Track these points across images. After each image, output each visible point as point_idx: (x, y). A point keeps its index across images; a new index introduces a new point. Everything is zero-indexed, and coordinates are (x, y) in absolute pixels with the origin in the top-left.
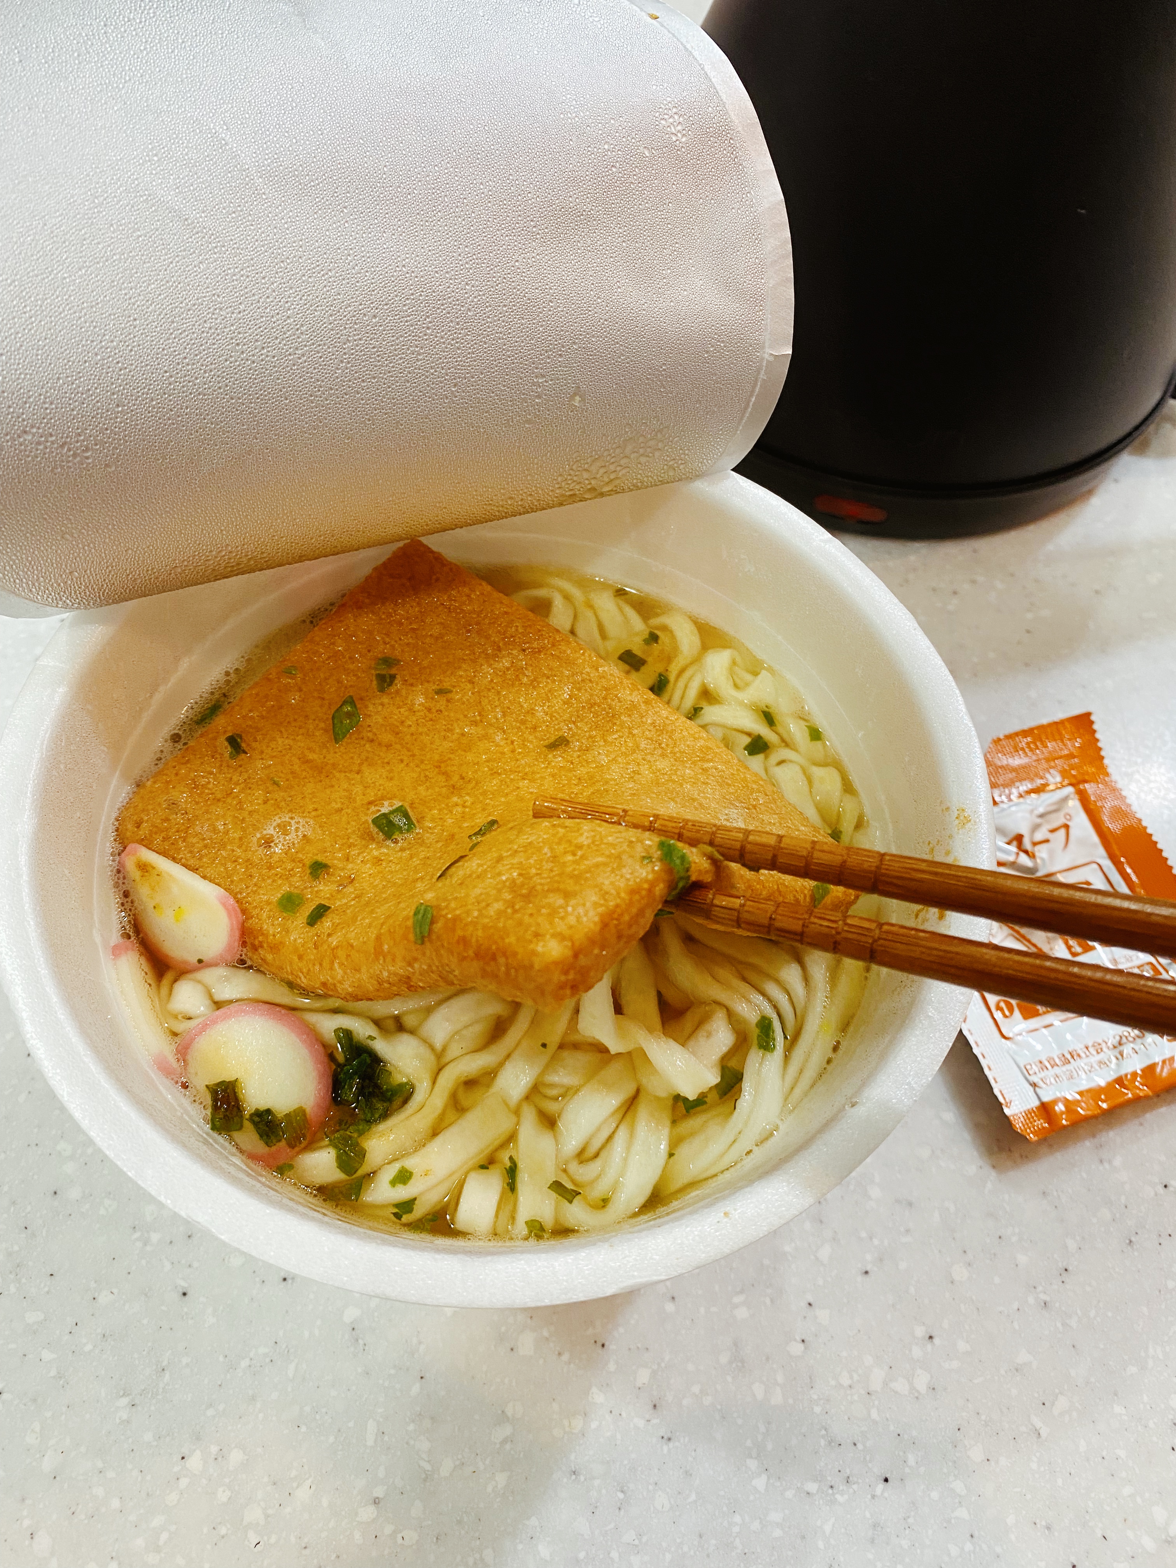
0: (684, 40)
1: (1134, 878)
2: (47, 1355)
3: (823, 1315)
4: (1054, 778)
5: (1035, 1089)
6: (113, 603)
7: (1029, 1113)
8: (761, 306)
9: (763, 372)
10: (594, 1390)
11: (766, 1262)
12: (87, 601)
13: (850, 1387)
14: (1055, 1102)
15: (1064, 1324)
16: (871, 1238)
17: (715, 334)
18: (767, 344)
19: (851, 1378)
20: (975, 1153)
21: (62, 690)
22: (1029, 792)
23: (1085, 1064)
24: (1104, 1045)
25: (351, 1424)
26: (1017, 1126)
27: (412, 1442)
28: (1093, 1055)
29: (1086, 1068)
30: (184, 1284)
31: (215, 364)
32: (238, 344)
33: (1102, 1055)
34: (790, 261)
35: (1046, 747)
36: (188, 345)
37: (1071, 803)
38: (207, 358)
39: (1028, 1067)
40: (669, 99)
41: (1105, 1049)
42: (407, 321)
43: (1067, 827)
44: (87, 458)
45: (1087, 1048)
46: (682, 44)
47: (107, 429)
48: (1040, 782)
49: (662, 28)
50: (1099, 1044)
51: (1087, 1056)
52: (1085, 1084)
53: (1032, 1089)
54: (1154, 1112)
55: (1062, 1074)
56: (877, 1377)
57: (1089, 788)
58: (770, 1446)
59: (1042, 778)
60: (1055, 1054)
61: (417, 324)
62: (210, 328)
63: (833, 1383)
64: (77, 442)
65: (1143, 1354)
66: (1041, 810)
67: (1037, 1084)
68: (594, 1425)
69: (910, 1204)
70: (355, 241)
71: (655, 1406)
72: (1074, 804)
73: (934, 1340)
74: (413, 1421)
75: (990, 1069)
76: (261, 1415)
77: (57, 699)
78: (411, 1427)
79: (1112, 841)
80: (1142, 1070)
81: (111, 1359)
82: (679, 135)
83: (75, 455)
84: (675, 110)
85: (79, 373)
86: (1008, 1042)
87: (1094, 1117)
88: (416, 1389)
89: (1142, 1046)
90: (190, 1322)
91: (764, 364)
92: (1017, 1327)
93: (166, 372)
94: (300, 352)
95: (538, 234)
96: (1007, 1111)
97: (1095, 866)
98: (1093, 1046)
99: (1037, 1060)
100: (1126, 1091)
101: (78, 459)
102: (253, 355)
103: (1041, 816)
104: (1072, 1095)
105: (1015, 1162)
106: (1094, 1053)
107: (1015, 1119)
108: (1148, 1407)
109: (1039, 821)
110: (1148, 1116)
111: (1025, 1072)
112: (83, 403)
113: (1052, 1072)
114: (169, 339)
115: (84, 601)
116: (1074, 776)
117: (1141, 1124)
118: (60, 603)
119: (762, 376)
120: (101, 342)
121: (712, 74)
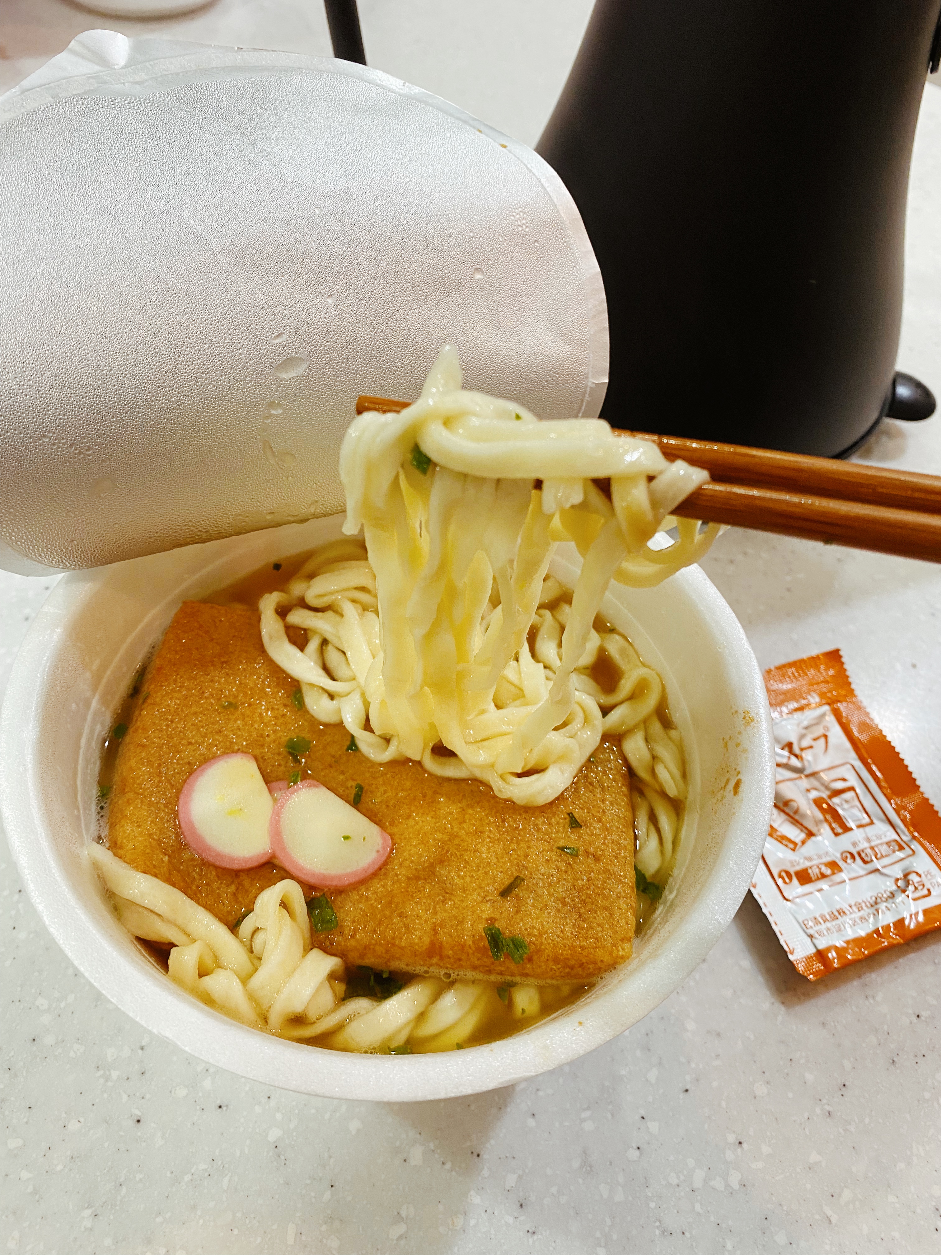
0: (526, 162)
1: (879, 774)
2: (25, 1175)
3: (653, 1126)
4: (814, 699)
5: (812, 940)
6: (101, 565)
7: (809, 958)
8: (585, 347)
9: (587, 396)
10: (472, 1193)
11: (607, 1084)
12: (81, 563)
13: (678, 1185)
14: (828, 949)
15: (846, 1130)
16: (689, 1062)
17: (552, 368)
18: (590, 376)
19: (678, 1177)
20: (768, 993)
21: (59, 630)
22: (796, 710)
23: (850, 919)
24: (863, 905)
25: (275, 1227)
26: (800, 969)
27: (325, 1241)
28: (855, 912)
29: (850, 922)
30: (138, 1113)
31: (186, 387)
32: (203, 373)
33: (862, 913)
34: (606, 315)
35: (807, 675)
36: (166, 373)
37: (827, 718)
38: (180, 382)
39: (806, 922)
40: (516, 202)
41: (864, 907)
42: (327, 358)
43: (826, 737)
44: (89, 455)
45: (851, 907)
46: (524, 164)
47: (104, 434)
48: (804, 702)
49: (510, 154)
50: (860, 904)
51: (851, 913)
52: (851, 933)
53: (809, 939)
54: (906, 958)
55: (832, 928)
56: (699, 1176)
57: (841, 706)
58: (615, 1237)
59: (804, 699)
60: (826, 912)
61: (335, 360)
62: (183, 361)
63: (664, 1183)
64: (82, 443)
65: (908, 1153)
66: (805, 723)
67: (814, 936)
68: (473, 1222)
69: (718, 1035)
70: (289, 300)
71: (521, 1205)
72: (830, 719)
73: (743, 1145)
74: (325, 1223)
75: (776, 924)
76: (201, 1221)
77: (55, 637)
78: (324, 1228)
79: (860, 745)
80: (894, 924)
81: (77, 1176)
82: (524, 227)
83: (80, 453)
84: (520, 209)
85: (86, 393)
86: (788, 903)
87: (859, 961)
88: (328, 1195)
89: (893, 905)
90: (143, 1144)
91: (588, 389)
92: (808, 1133)
93: (150, 393)
94: (248, 379)
95: (423, 295)
96: (791, 957)
97: (849, 766)
98: (855, 905)
99: (812, 916)
100: (883, 940)
101: (82, 456)
102: (214, 381)
103: (806, 728)
104: (840, 943)
105: (799, 999)
106: (856, 910)
107: (797, 964)
108: (916, 1197)
109: (804, 731)
110: (901, 960)
111: (804, 926)
112: (88, 415)
113: (823, 927)
114: (152, 369)
115: (79, 563)
116: (829, 698)
117: (896, 967)
118: (61, 564)
119: (587, 398)
120: (102, 371)
121: (546, 185)
